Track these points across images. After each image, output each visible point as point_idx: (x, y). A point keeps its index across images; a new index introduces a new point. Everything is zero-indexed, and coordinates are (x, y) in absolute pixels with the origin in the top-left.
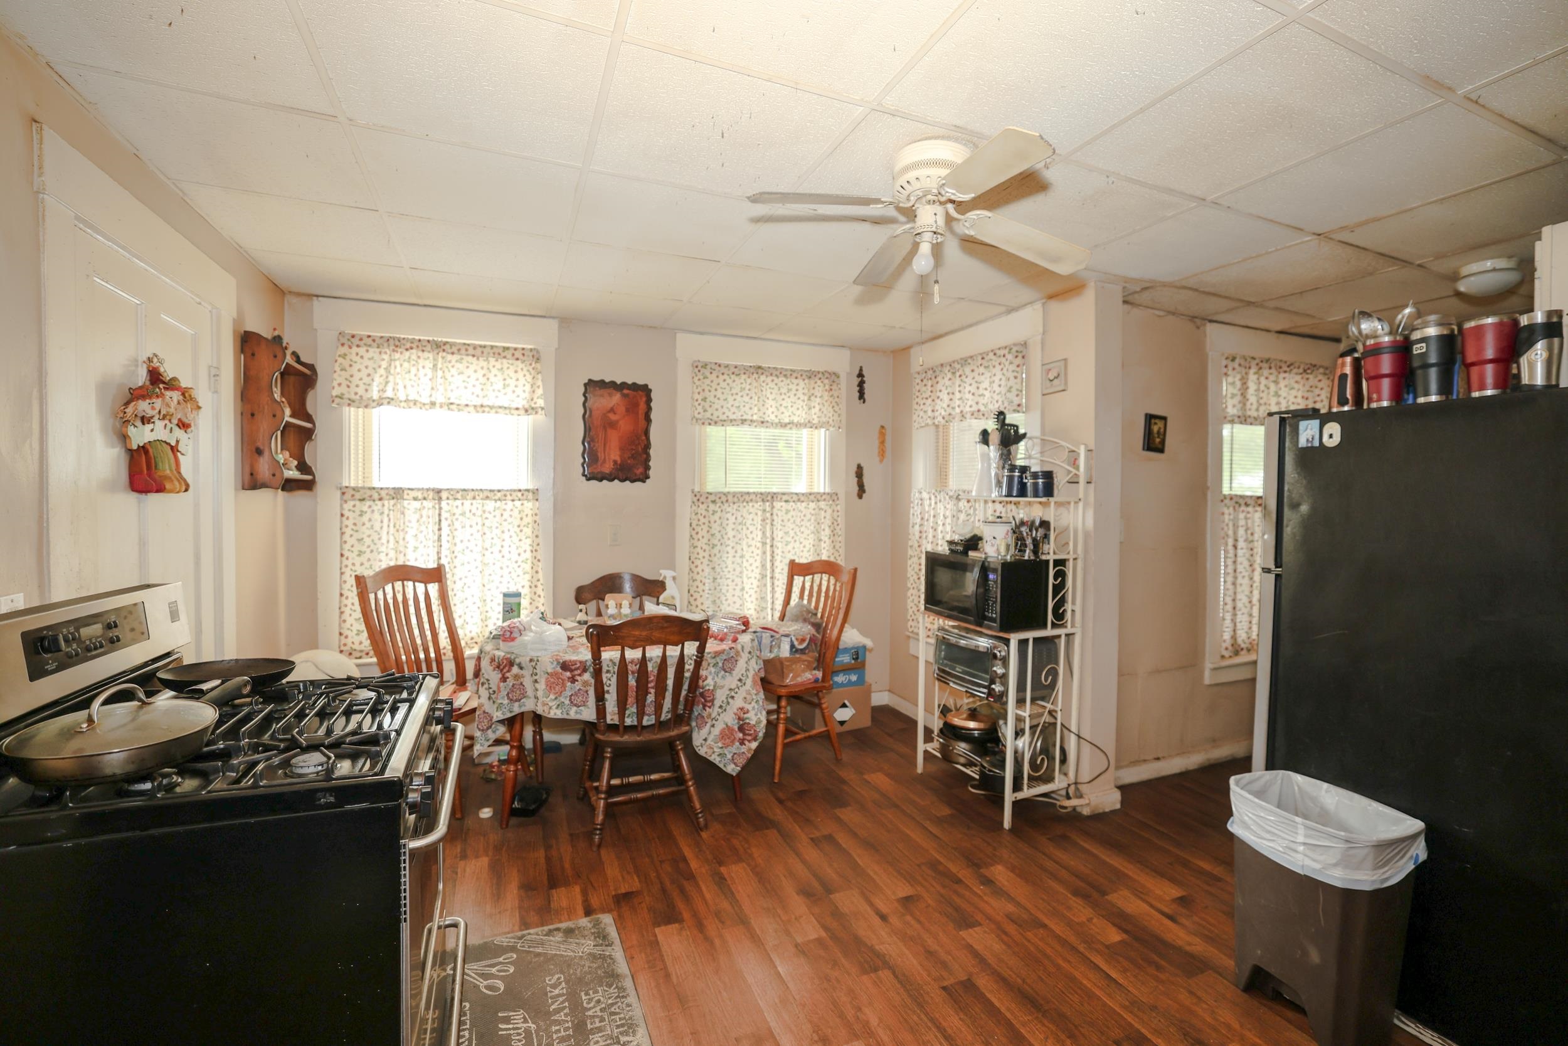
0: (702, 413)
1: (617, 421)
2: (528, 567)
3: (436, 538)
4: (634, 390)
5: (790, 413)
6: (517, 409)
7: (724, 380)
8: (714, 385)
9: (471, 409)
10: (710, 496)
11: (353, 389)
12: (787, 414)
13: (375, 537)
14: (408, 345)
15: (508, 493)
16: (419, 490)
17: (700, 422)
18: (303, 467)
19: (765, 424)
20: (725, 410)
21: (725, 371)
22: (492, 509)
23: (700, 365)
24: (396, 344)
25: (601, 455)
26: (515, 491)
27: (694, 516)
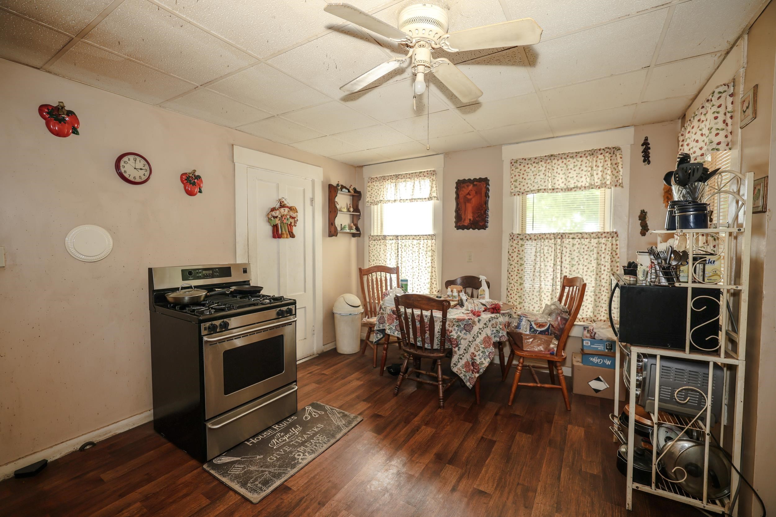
0: (514, 189)
1: (471, 199)
2: (430, 270)
3: (396, 255)
4: (479, 182)
5: (575, 181)
6: (425, 199)
7: (529, 168)
8: (522, 172)
9: (409, 201)
10: (519, 236)
11: (372, 198)
12: (572, 182)
13: (378, 254)
14: (388, 178)
15: (422, 237)
16: (391, 236)
17: (513, 194)
18: (357, 229)
19: (555, 191)
20: (529, 185)
21: (529, 162)
22: (415, 244)
23: (513, 162)
24: (384, 178)
25: (463, 217)
26: (424, 235)
27: (510, 248)
